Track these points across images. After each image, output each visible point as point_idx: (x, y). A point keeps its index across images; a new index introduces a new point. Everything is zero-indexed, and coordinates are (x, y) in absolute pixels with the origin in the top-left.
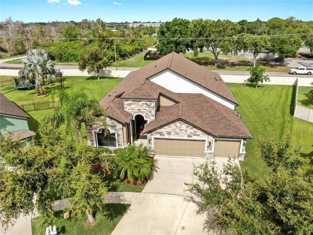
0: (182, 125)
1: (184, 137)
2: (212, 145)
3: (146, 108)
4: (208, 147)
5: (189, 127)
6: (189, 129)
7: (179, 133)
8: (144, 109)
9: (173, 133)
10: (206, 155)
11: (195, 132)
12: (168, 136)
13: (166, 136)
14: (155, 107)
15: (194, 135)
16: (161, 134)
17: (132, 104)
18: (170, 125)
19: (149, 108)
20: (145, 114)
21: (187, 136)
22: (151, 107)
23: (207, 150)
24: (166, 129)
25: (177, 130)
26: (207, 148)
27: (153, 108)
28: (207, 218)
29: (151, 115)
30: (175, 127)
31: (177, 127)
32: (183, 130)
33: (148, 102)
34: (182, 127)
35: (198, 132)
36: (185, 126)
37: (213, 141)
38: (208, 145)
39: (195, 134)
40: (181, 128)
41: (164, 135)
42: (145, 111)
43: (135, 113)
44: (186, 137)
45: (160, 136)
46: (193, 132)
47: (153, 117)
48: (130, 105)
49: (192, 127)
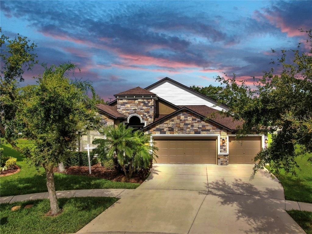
0: (187, 117)
1: (190, 133)
2: (227, 144)
3: (143, 108)
4: (221, 146)
5: (195, 120)
6: (196, 123)
7: (185, 129)
8: (141, 109)
9: (176, 129)
10: (219, 159)
11: (204, 126)
12: (170, 134)
13: (168, 134)
14: (153, 106)
15: (203, 131)
16: (162, 131)
17: (126, 103)
18: (173, 119)
19: (146, 108)
20: (142, 115)
21: (194, 132)
22: (149, 106)
23: (221, 152)
24: (167, 124)
25: (182, 125)
26: (220, 149)
27: (151, 106)
28: (239, 208)
29: (149, 116)
30: (178, 121)
31: (181, 120)
32: (189, 124)
33: (145, 100)
34: (187, 120)
35: (207, 126)
36: (191, 119)
37: (226, 138)
38: (220, 144)
39: (204, 128)
40: (187, 122)
41: (165, 133)
42: (142, 111)
43: (129, 114)
44: (193, 135)
45: (161, 133)
46: (200, 126)
47: (152, 118)
48: (124, 104)
49: (199, 120)
